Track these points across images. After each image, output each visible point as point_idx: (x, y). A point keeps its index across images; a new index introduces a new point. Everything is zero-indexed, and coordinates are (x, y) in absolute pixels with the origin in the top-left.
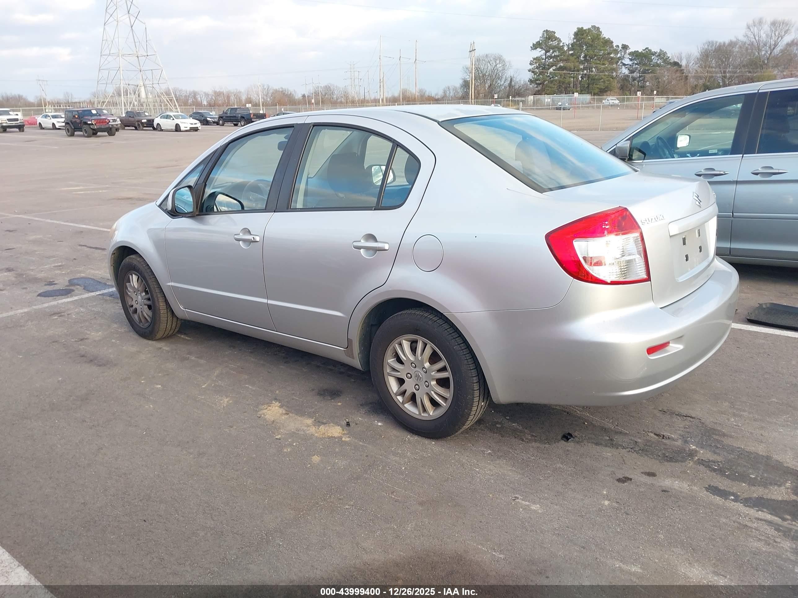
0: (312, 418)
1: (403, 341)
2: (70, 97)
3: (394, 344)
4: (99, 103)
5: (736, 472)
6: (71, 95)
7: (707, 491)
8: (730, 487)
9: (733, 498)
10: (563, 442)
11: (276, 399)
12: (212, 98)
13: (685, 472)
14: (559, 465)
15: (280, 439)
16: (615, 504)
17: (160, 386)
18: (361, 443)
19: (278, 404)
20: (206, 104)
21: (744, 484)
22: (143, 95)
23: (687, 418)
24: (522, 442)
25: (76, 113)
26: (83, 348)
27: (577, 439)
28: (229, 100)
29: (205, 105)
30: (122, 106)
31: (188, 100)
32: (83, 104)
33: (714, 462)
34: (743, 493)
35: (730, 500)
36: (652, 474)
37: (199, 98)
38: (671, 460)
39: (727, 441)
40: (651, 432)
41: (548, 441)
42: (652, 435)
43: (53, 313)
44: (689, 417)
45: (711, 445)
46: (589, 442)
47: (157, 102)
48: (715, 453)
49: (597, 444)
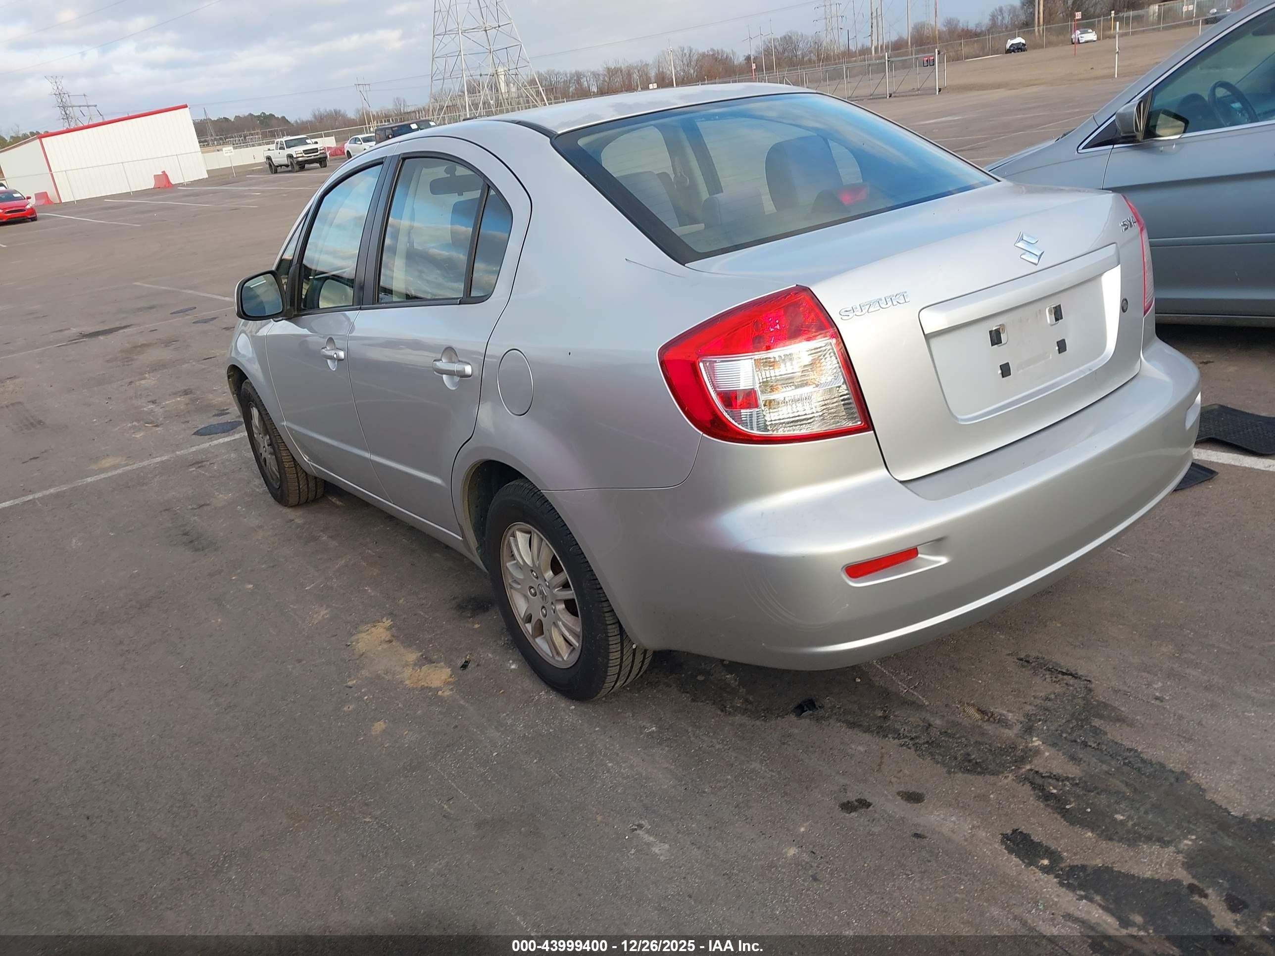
0: (421, 651)
1: (517, 532)
2: (402, 105)
3: (507, 538)
4: (435, 111)
5: (1088, 806)
6: (404, 101)
7: (1003, 842)
8: (1056, 839)
9: (1046, 862)
10: (793, 717)
11: (391, 614)
12: (604, 81)
13: (984, 798)
14: (756, 765)
15: (351, 687)
16: (805, 857)
17: (252, 586)
18: (462, 702)
19: (388, 622)
20: (596, 91)
21: (1090, 834)
22: (503, 87)
23: (1065, 677)
24: (719, 713)
25: (390, 131)
26: (194, 520)
27: (821, 712)
28: (630, 81)
29: (594, 92)
30: (466, 111)
31: (569, 88)
32: (419, 113)
33: (1058, 780)
34: (1075, 854)
35: (1037, 867)
36: (914, 798)
37: (586, 83)
38: (973, 767)
39: (1116, 733)
40: (973, 705)
41: (768, 713)
42: (972, 711)
43: (194, 461)
44: (1071, 674)
45: (1075, 741)
46: (840, 721)
47: (522, 97)
48: (1073, 758)
49: (852, 725)
